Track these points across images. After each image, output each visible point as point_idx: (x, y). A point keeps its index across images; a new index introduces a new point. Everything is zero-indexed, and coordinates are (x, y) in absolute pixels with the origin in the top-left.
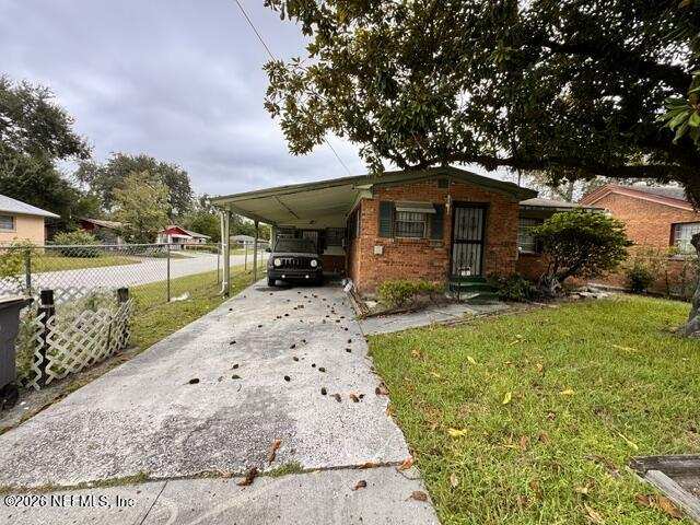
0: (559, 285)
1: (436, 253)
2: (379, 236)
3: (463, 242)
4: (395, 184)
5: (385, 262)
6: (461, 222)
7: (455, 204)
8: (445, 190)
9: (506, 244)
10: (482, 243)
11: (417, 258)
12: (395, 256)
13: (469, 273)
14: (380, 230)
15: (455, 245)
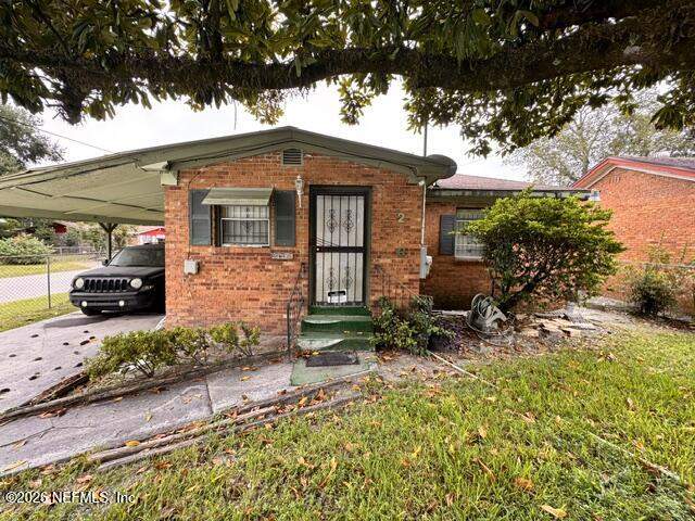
0: (500, 315)
1: (286, 269)
2: (192, 244)
3: (332, 249)
6: (328, 218)
7: (314, 191)
8: (295, 167)
9: (403, 252)
10: (364, 250)
11: (256, 278)
12: (219, 276)
13: (344, 299)
14: (193, 235)
15: (319, 256)
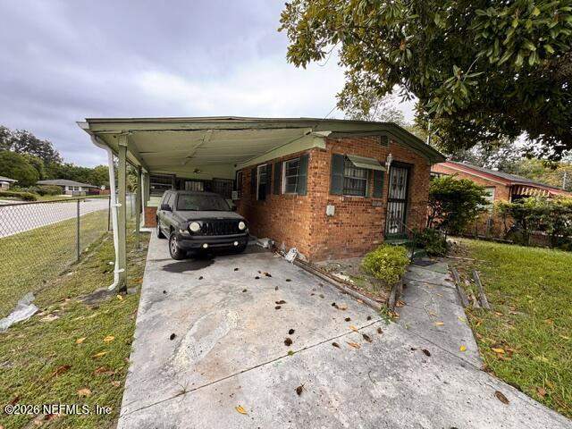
2: (331, 193)
3: (394, 201)
4: (345, 135)
5: (335, 223)
6: (393, 181)
8: (385, 148)
10: (406, 202)
12: (344, 217)
13: (396, 231)
14: (333, 187)
15: (389, 204)
